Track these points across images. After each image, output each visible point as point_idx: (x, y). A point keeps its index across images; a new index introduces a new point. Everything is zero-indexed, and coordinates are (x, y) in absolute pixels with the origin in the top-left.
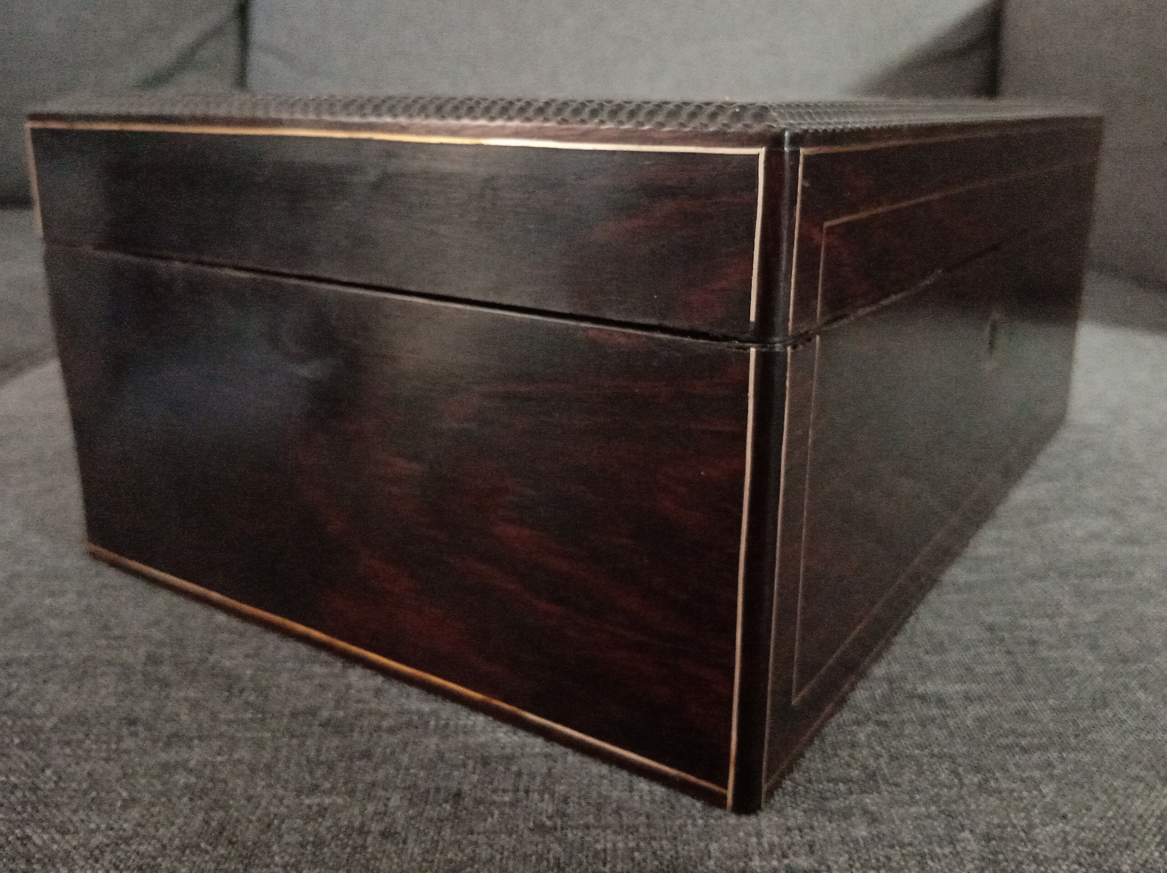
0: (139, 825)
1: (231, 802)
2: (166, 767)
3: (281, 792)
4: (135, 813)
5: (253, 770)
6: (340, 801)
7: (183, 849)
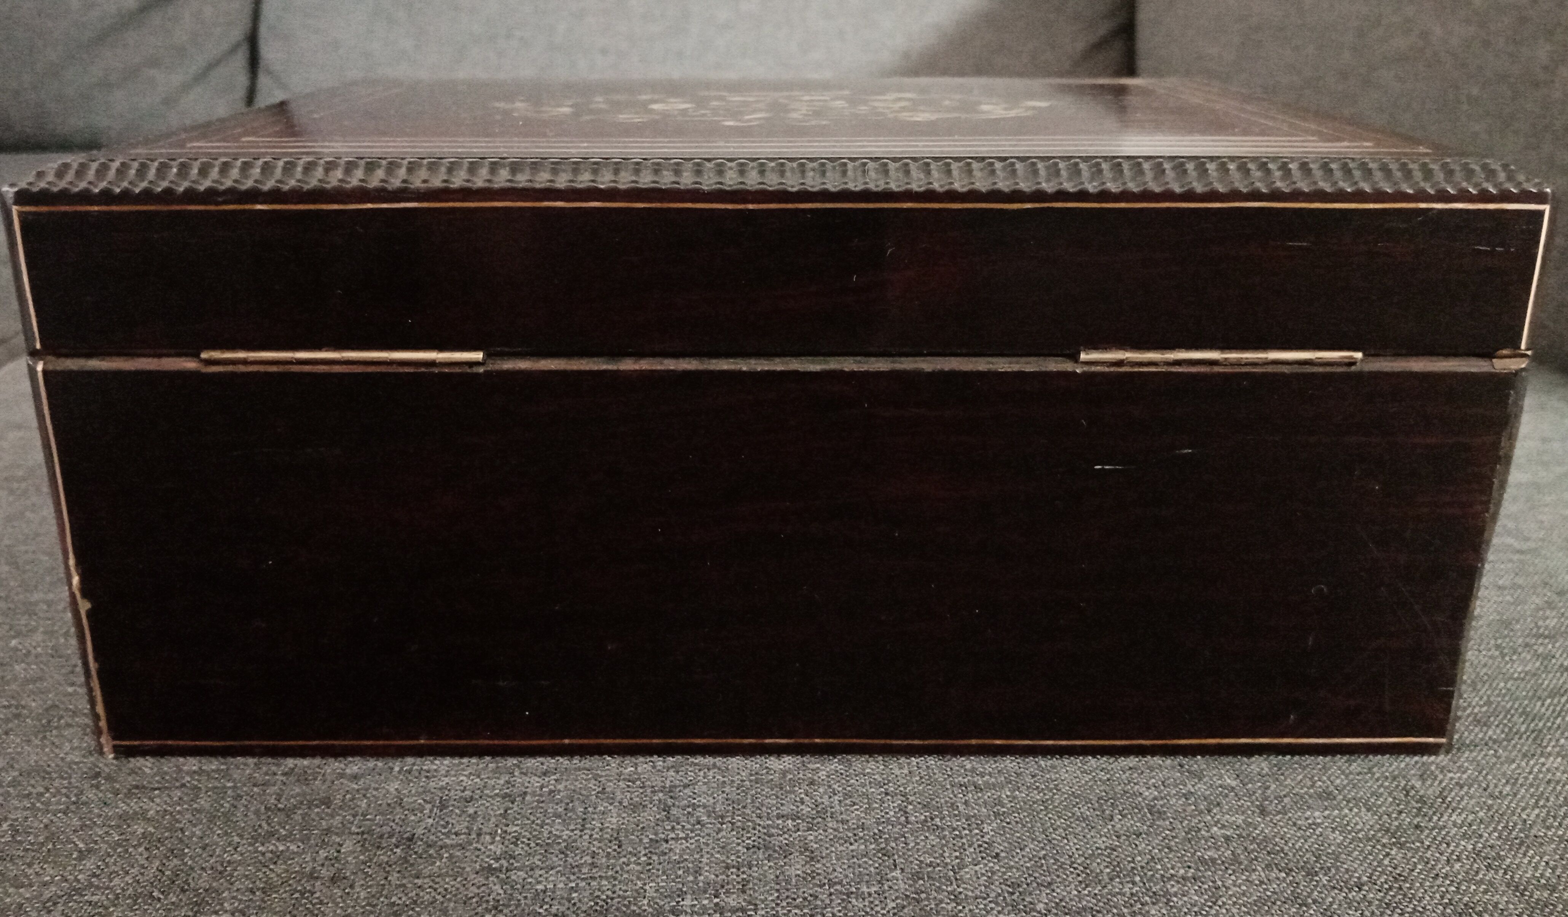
0: (94, 875)
1: (186, 851)
2: (124, 818)
3: (236, 839)
4: (89, 864)
5: (212, 819)
6: (293, 847)
7: (135, 897)
